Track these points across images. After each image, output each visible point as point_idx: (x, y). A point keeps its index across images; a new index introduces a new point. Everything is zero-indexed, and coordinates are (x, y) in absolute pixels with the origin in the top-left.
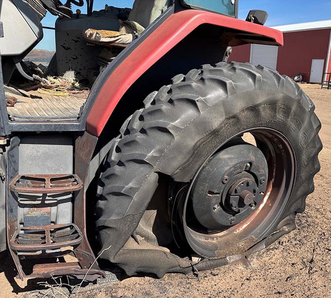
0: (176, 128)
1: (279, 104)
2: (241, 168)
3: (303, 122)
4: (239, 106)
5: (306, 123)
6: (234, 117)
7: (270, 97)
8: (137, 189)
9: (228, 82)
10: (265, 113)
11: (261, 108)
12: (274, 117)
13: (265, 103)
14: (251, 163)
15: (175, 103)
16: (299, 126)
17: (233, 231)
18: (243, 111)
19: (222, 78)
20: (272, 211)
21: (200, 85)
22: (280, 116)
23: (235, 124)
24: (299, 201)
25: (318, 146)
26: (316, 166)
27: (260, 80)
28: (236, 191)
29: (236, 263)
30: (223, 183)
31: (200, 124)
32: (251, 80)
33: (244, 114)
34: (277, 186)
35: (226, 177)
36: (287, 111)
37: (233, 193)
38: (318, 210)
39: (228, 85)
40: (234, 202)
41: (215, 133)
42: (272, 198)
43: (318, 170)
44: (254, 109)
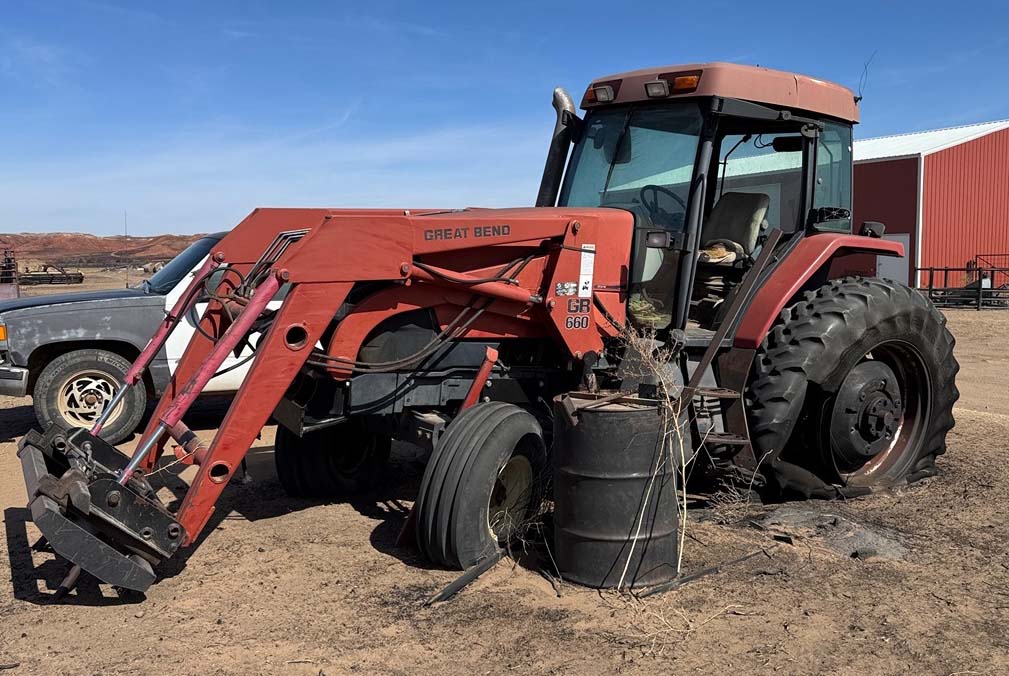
0: (826, 338)
1: (912, 315)
2: (876, 384)
3: (936, 335)
4: (878, 318)
5: (939, 336)
6: (874, 328)
7: (903, 309)
8: (794, 395)
9: (868, 296)
10: (900, 325)
11: (896, 320)
12: (908, 329)
13: (899, 314)
14: (885, 381)
15: (823, 316)
16: (932, 341)
17: (863, 473)
18: (880, 323)
19: (861, 293)
20: (908, 447)
21: (841, 300)
22: (913, 329)
23: (875, 335)
24: (939, 437)
25: (954, 366)
26: (954, 392)
27: (893, 293)
28: (874, 410)
29: (880, 492)
30: (861, 400)
31: (846, 334)
32: (885, 293)
33: (881, 325)
34: (910, 417)
35: (863, 394)
36: (919, 323)
37: (871, 412)
38: (961, 461)
39: (868, 300)
40: (872, 421)
41: (859, 343)
42: (905, 433)
43: (957, 396)
44: (890, 321)
